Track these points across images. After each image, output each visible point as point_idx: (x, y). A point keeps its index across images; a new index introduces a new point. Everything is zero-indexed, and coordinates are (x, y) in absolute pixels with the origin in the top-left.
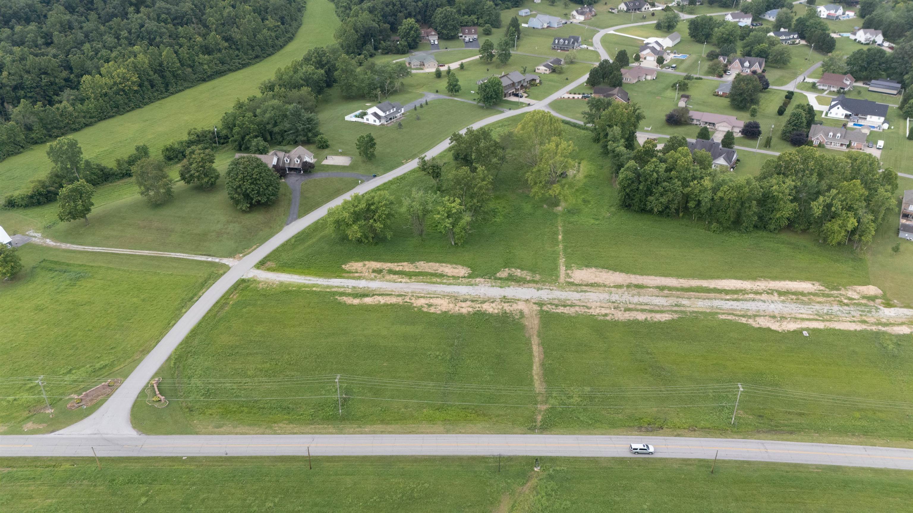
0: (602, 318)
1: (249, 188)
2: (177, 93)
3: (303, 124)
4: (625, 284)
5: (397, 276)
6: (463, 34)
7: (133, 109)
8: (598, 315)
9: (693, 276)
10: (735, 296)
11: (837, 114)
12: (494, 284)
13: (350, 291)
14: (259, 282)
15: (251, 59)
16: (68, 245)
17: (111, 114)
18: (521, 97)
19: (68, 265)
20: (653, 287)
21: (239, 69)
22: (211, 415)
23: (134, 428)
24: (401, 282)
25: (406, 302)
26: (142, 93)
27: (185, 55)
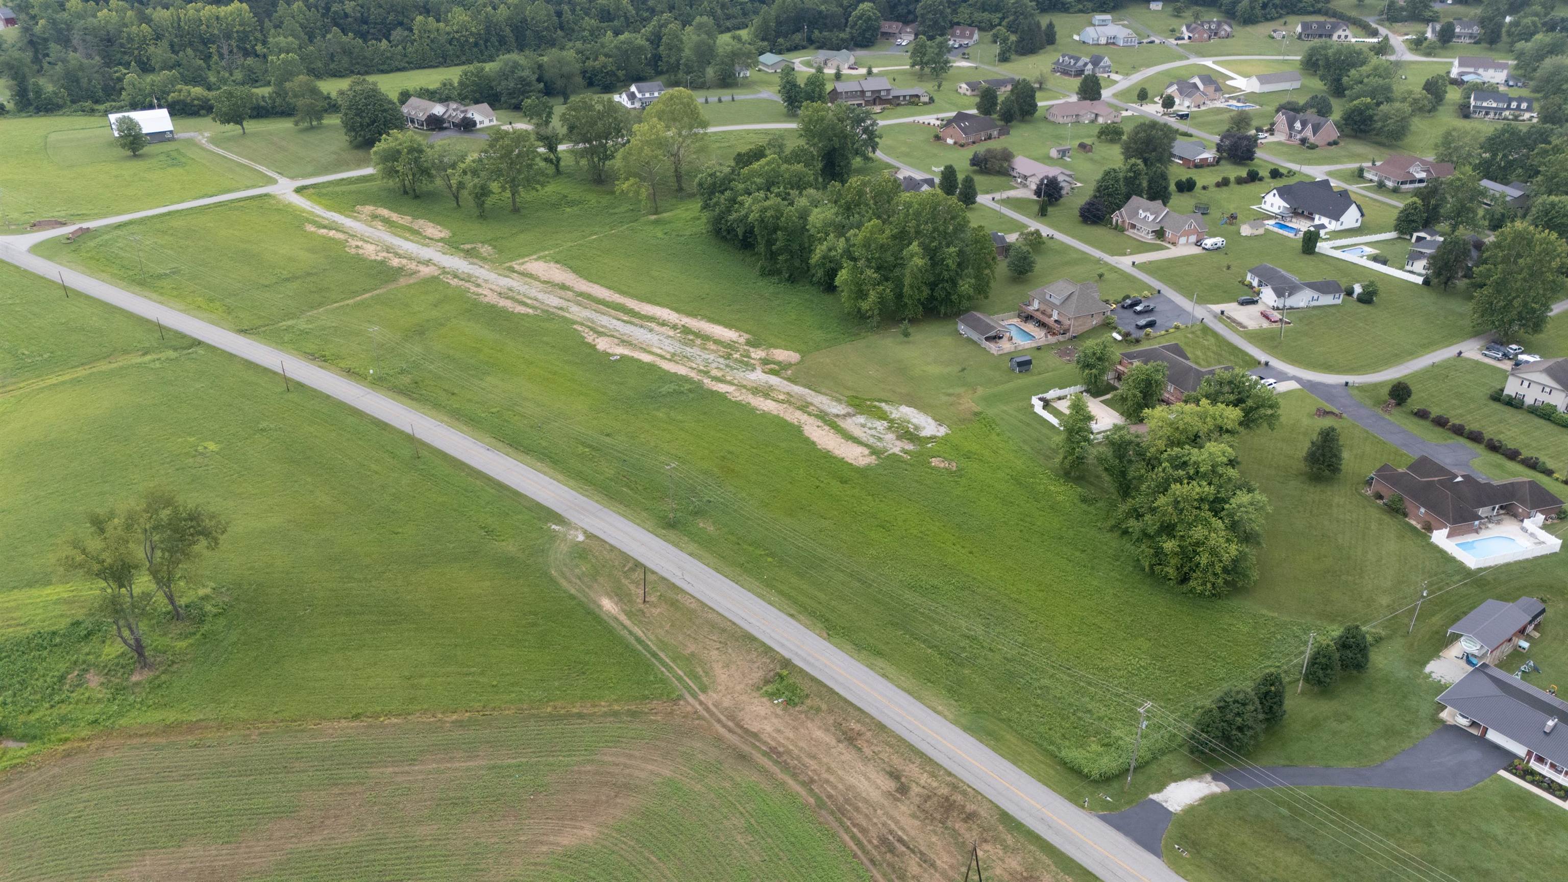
3: (516, 84)
4: (557, 282)
5: (383, 224)
6: (952, 36)
10: (634, 320)
11: (1272, 205)
12: (444, 250)
13: (326, 222)
14: (275, 199)
16: (210, 145)
19: (185, 156)
20: (574, 292)
23: (31, 247)
24: (376, 228)
25: (346, 240)
26: (483, 47)
27: (568, 15)
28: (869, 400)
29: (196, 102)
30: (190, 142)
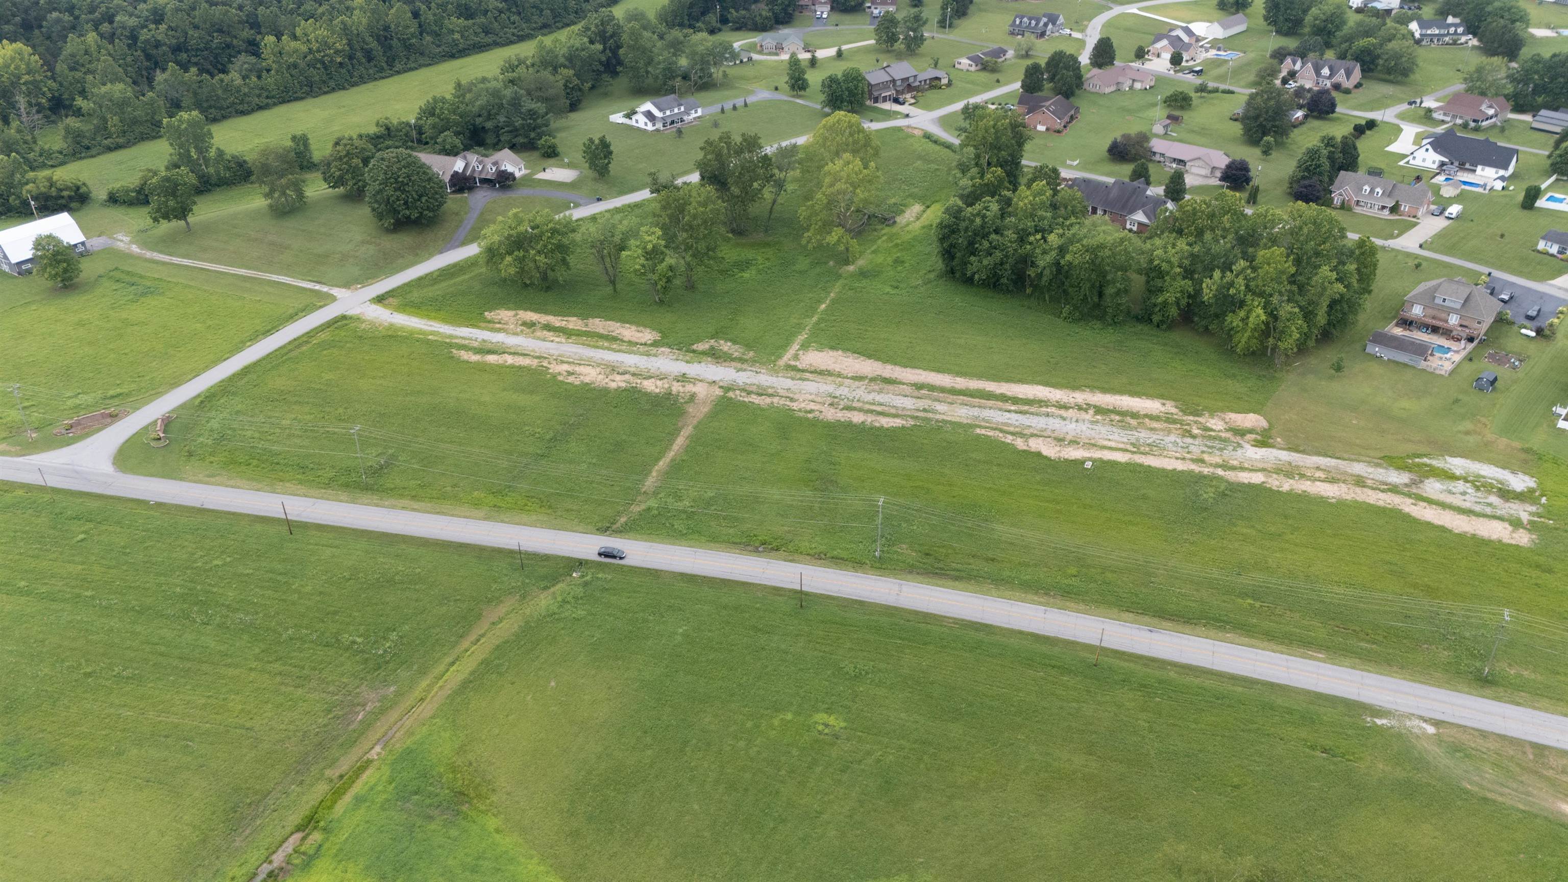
0: (801, 414)
1: (392, 195)
2: (405, 71)
3: (523, 119)
4: (870, 376)
5: (551, 333)
6: (873, 4)
7: (333, 90)
8: (800, 410)
9: (980, 376)
10: (1026, 408)
11: (1424, 160)
12: (681, 357)
13: (476, 344)
14: (364, 321)
15: (534, 29)
16: (155, 254)
17: (299, 95)
18: (903, 104)
19: (141, 277)
21: (512, 43)
22: (212, 462)
23: (114, 464)
24: (552, 341)
25: (542, 366)
26: (350, 67)
27: (429, 16)
28: (1408, 457)
29: (65, 193)
30: (110, 252)
